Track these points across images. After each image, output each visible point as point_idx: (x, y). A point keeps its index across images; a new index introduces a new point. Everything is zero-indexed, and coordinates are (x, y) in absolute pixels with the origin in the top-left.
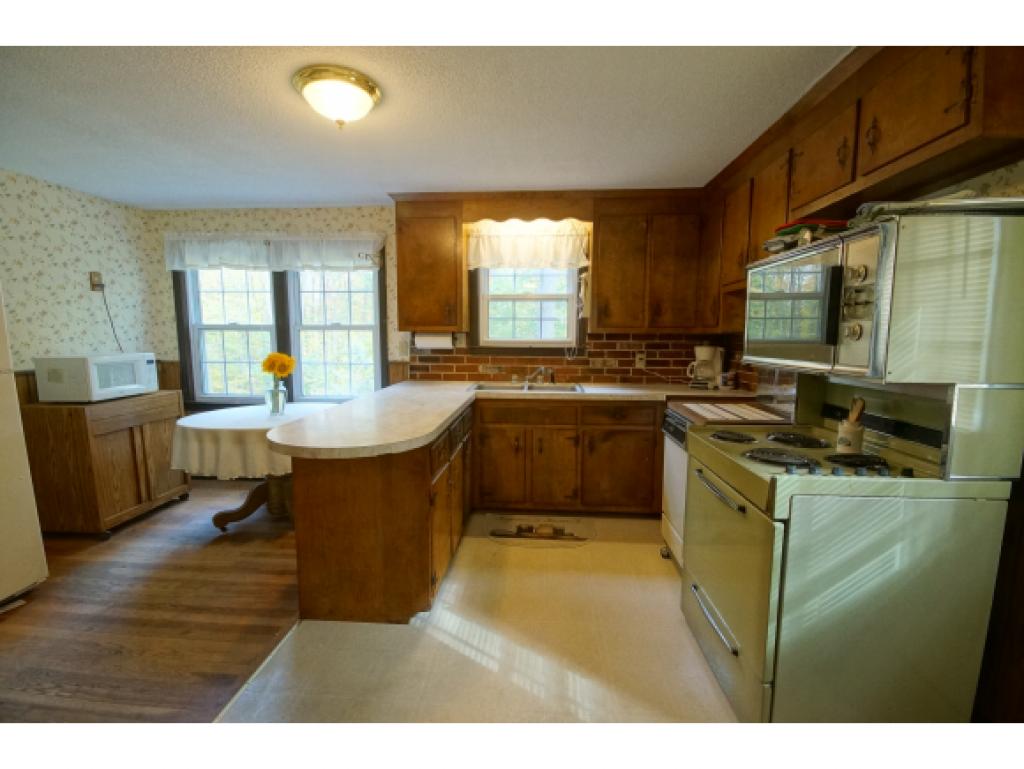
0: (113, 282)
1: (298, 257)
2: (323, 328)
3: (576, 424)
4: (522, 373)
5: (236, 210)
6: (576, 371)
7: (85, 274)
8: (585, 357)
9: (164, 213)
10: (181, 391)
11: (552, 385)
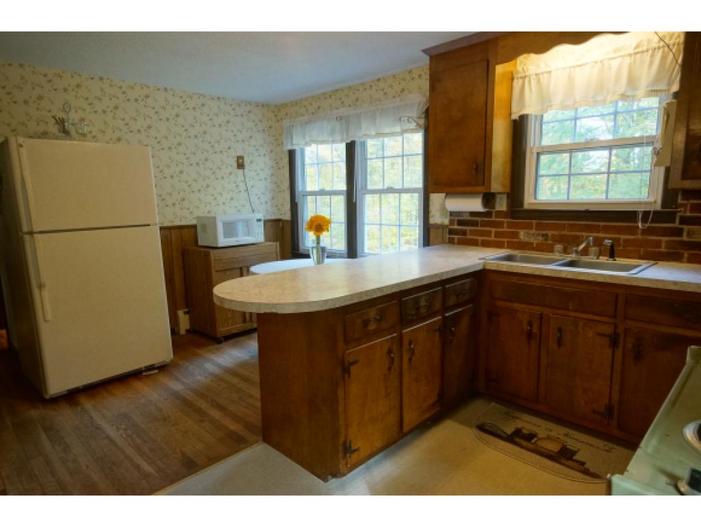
0: (251, 162)
1: (360, 128)
2: (380, 192)
3: (615, 316)
4: (568, 243)
5: (324, 94)
6: (658, 244)
7: (234, 157)
8: (677, 224)
9: (284, 105)
10: (278, 244)
11: (611, 261)
